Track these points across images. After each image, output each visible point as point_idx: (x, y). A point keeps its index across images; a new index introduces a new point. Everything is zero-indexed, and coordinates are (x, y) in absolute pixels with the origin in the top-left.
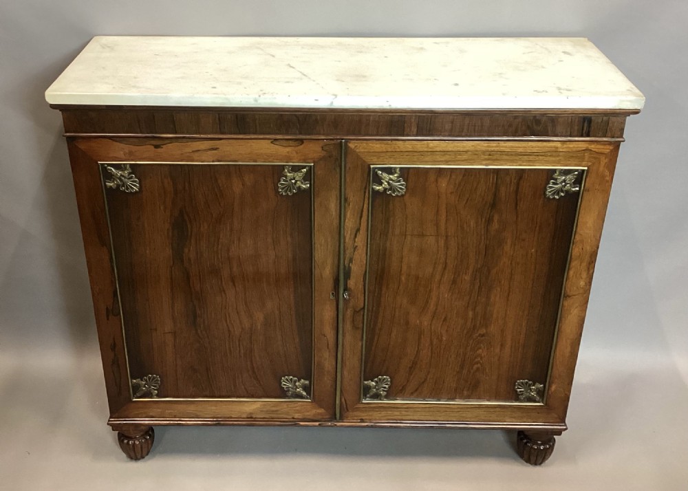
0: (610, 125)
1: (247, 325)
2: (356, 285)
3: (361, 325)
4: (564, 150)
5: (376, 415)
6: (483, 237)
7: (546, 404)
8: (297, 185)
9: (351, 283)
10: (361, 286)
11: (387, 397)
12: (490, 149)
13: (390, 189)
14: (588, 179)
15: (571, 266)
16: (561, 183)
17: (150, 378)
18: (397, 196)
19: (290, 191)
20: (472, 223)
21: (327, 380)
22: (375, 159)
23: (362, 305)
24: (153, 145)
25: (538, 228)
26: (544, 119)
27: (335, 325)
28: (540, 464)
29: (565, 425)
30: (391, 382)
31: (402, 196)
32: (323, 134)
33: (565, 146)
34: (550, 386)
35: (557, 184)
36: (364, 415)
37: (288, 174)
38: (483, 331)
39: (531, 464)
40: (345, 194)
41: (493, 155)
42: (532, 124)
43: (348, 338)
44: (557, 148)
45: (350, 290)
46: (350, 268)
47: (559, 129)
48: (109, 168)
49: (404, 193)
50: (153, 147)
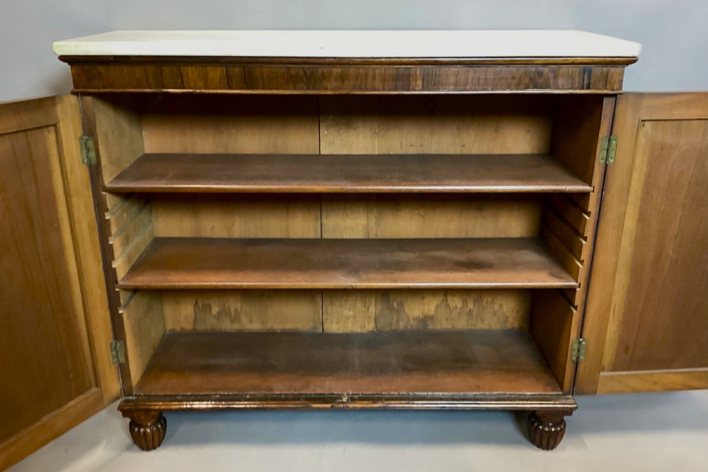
0: (610, 76)
42: (535, 76)
47: (561, 82)
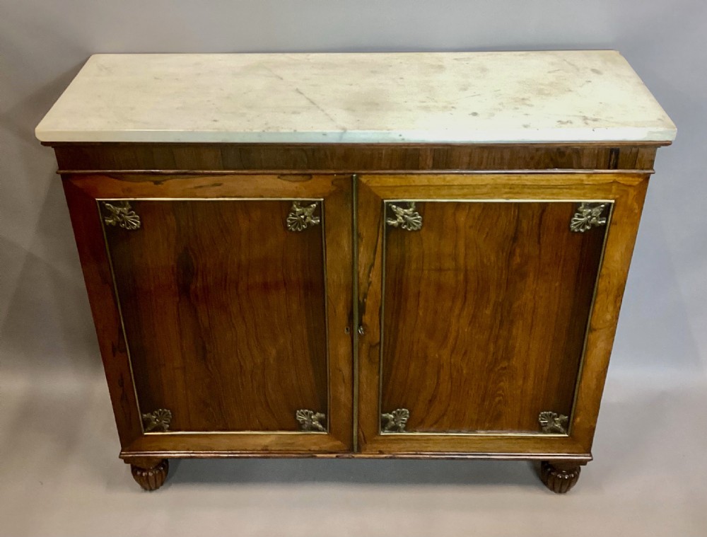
0: (639, 156)
1: (259, 360)
2: (371, 320)
3: (377, 360)
4: (591, 183)
5: (395, 447)
6: (504, 272)
7: (571, 435)
8: (307, 221)
9: (366, 318)
10: (377, 322)
11: (406, 429)
12: (511, 182)
13: (405, 224)
14: (615, 213)
15: (597, 300)
16: (587, 216)
17: (160, 412)
18: (413, 230)
19: (300, 227)
20: (493, 258)
21: (344, 414)
22: (388, 193)
23: (378, 340)
24: (152, 181)
25: (562, 262)
26: (568, 151)
27: (351, 359)
28: (565, 492)
29: (591, 456)
30: (410, 414)
31: (419, 230)
32: (334, 169)
33: (591, 178)
34: (575, 418)
35: (582, 217)
36: (382, 447)
37: (298, 210)
38: (505, 364)
39: (556, 492)
40: (357, 229)
41: (514, 188)
42: (556, 157)
43: (364, 372)
44: (582, 180)
45: (366, 325)
46: (364, 303)
47: (585, 161)
48: (108, 205)
49: (420, 228)
50: (152, 183)
